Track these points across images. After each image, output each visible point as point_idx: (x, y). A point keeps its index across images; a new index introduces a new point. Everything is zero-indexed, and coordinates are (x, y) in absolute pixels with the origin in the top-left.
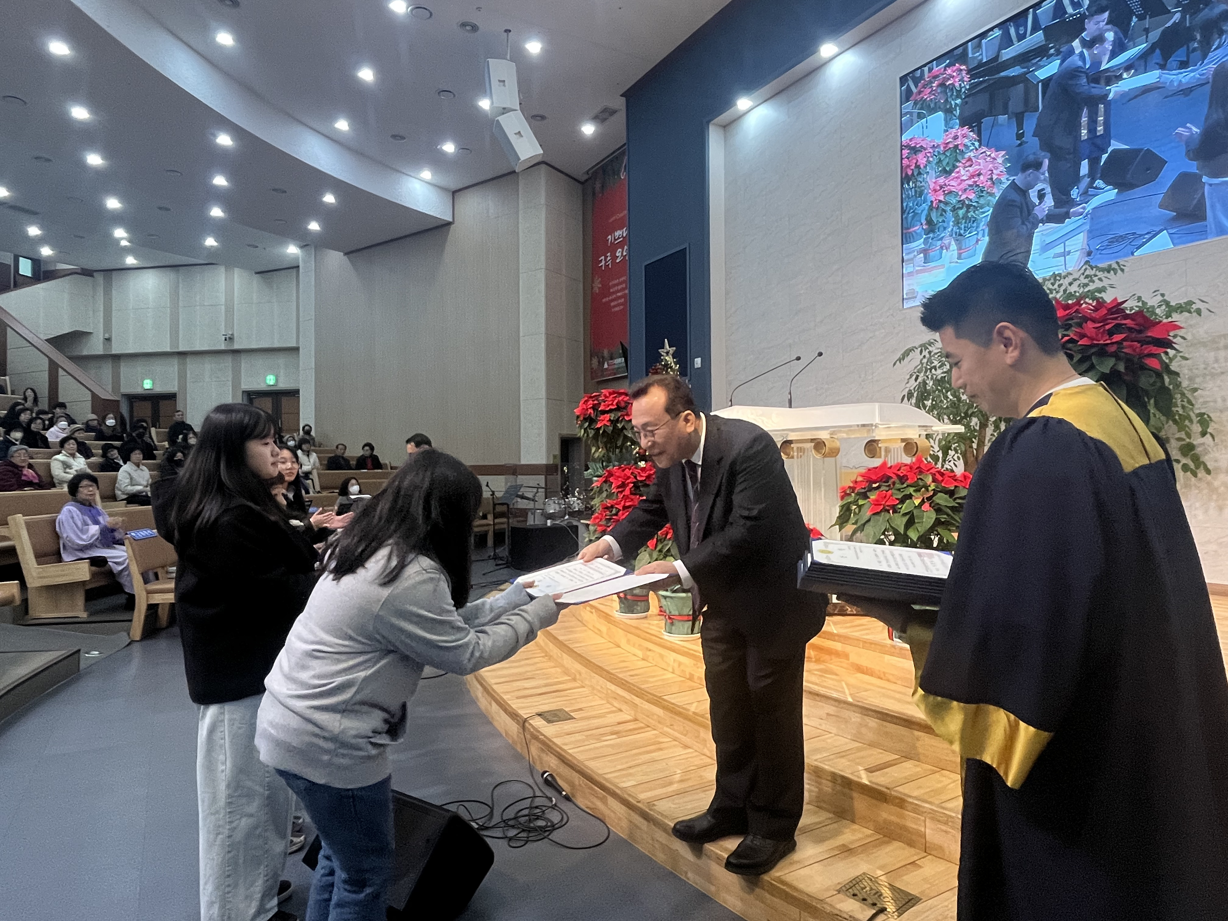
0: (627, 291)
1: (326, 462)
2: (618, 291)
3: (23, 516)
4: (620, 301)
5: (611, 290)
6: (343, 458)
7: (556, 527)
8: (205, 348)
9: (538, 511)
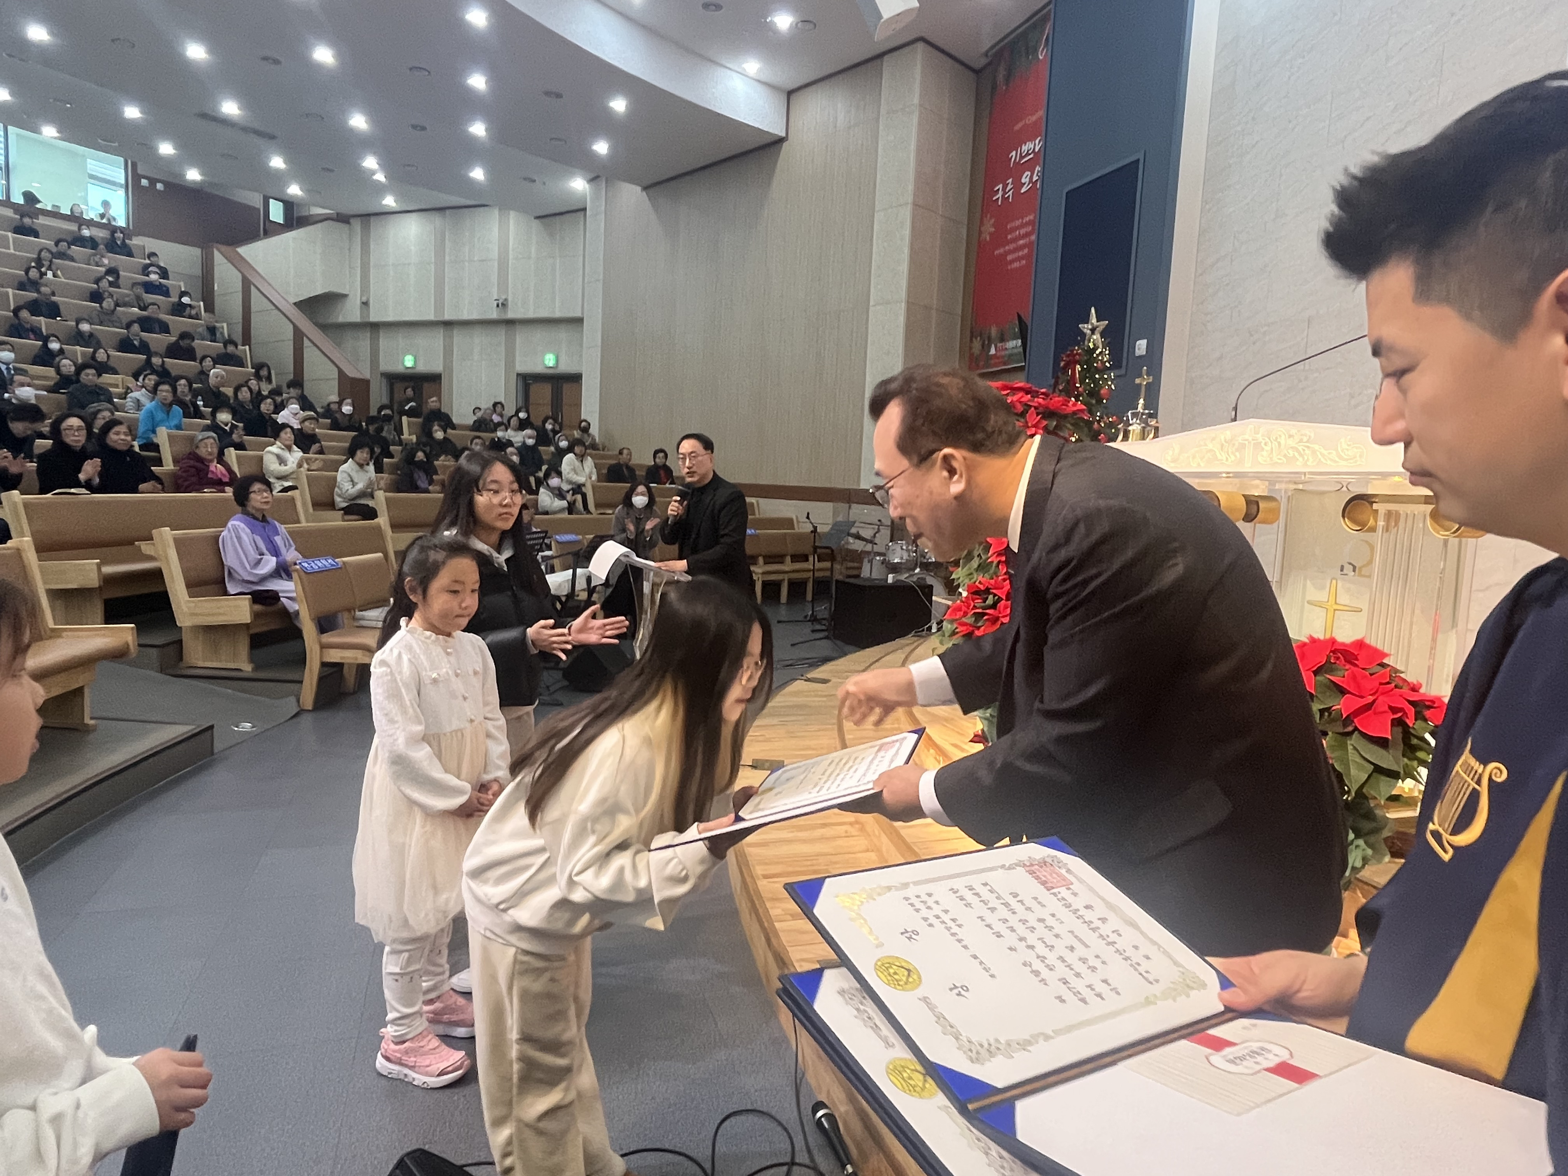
0: (1033, 237)
2: (1019, 238)
3: (172, 530)
4: (1021, 253)
5: (1009, 237)
6: (628, 467)
7: (899, 586)
8: (475, 316)
9: (878, 558)
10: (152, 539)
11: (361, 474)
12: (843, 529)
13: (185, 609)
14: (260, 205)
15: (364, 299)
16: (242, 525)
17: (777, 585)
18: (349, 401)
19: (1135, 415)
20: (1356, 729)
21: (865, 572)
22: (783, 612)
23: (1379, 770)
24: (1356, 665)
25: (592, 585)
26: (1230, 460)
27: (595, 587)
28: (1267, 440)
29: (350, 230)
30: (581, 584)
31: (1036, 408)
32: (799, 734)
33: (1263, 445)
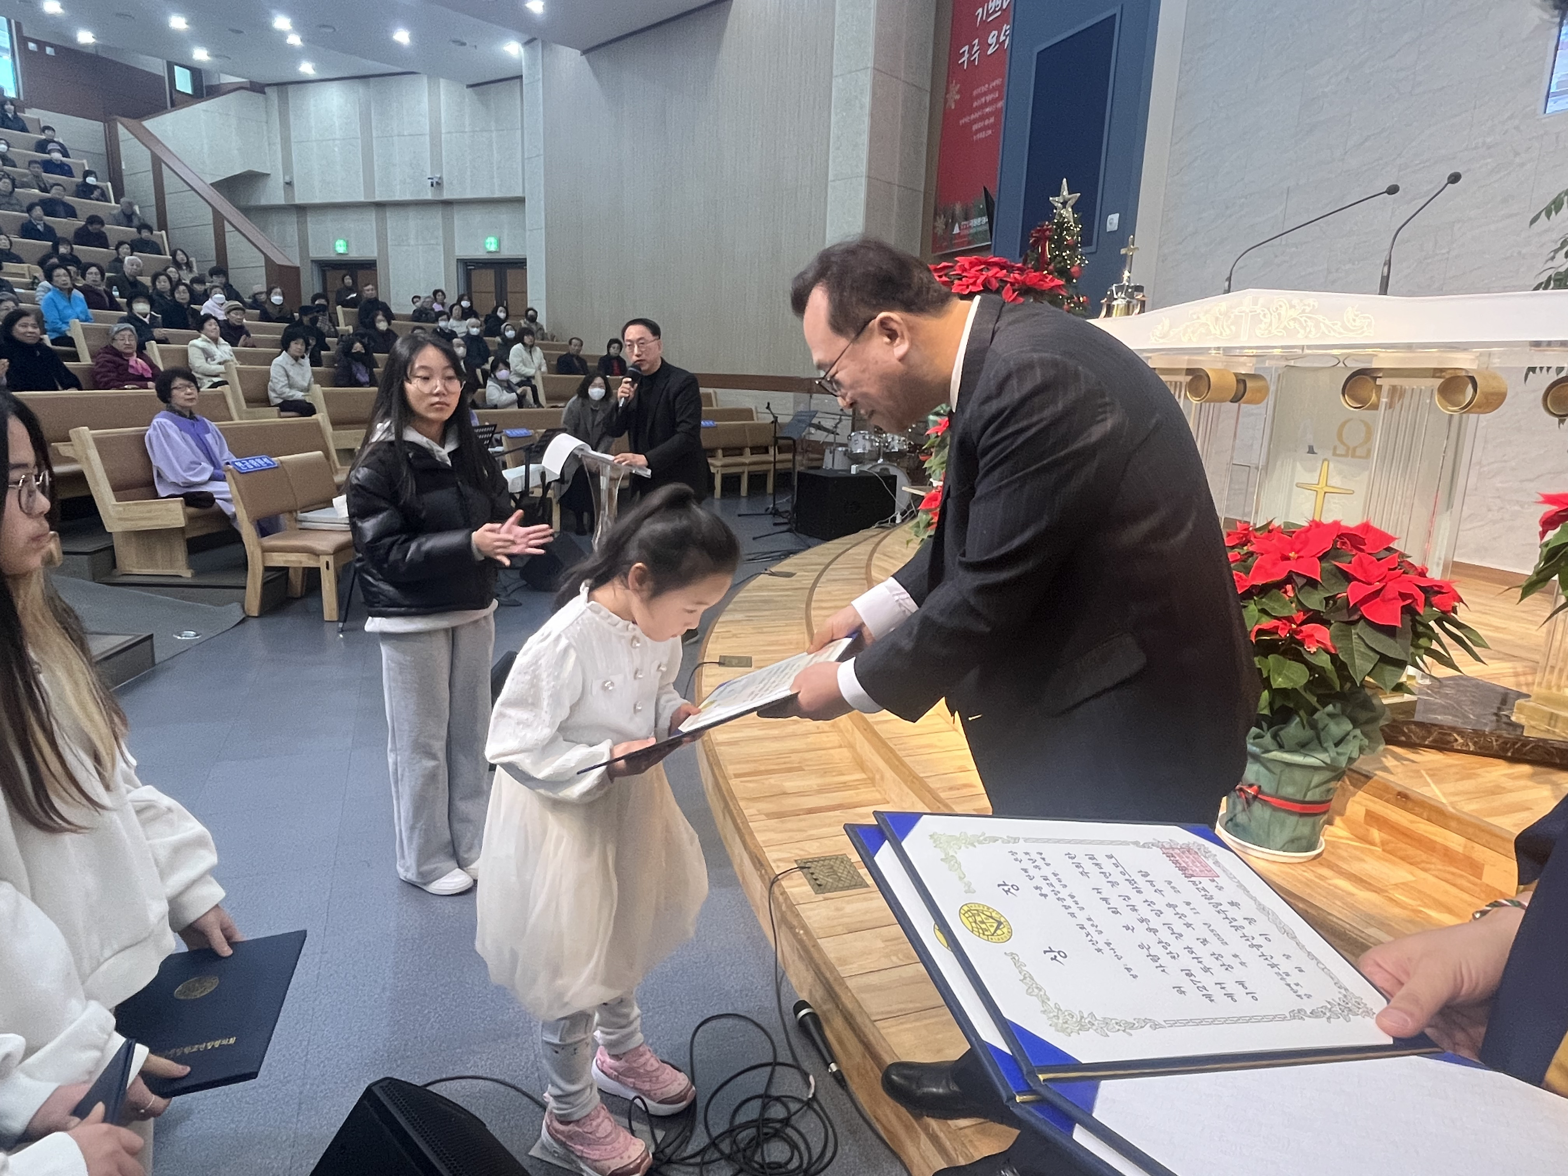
0: (1000, 104)
1: (555, 363)
2: (986, 105)
3: (91, 429)
4: (987, 122)
5: (975, 104)
6: (579, 358)
7: (863, 478)
8: (408, 197)
9: (840, 449)
10: (69, 440)
11: (297, 367)
12: (806, 419)
13: (112, 514)
14: (162, 71)
15: (287, 179)
16: (169, 422)
17: (737, 478)
18: (278, 290)
19: (1120, 289)
20: (1362, 617)
21: (828, 463)
22: (744, 506)
23: (1384, 659)
24: (1362, 550)
25: (547, 481)
26: (1224, 334)
27: (550, 483)
28: (1267, 311)
29: (266, 100)
30: (535, 480)
31: (1012, 284)
32: (765, 630)
33: (1261, 316)
